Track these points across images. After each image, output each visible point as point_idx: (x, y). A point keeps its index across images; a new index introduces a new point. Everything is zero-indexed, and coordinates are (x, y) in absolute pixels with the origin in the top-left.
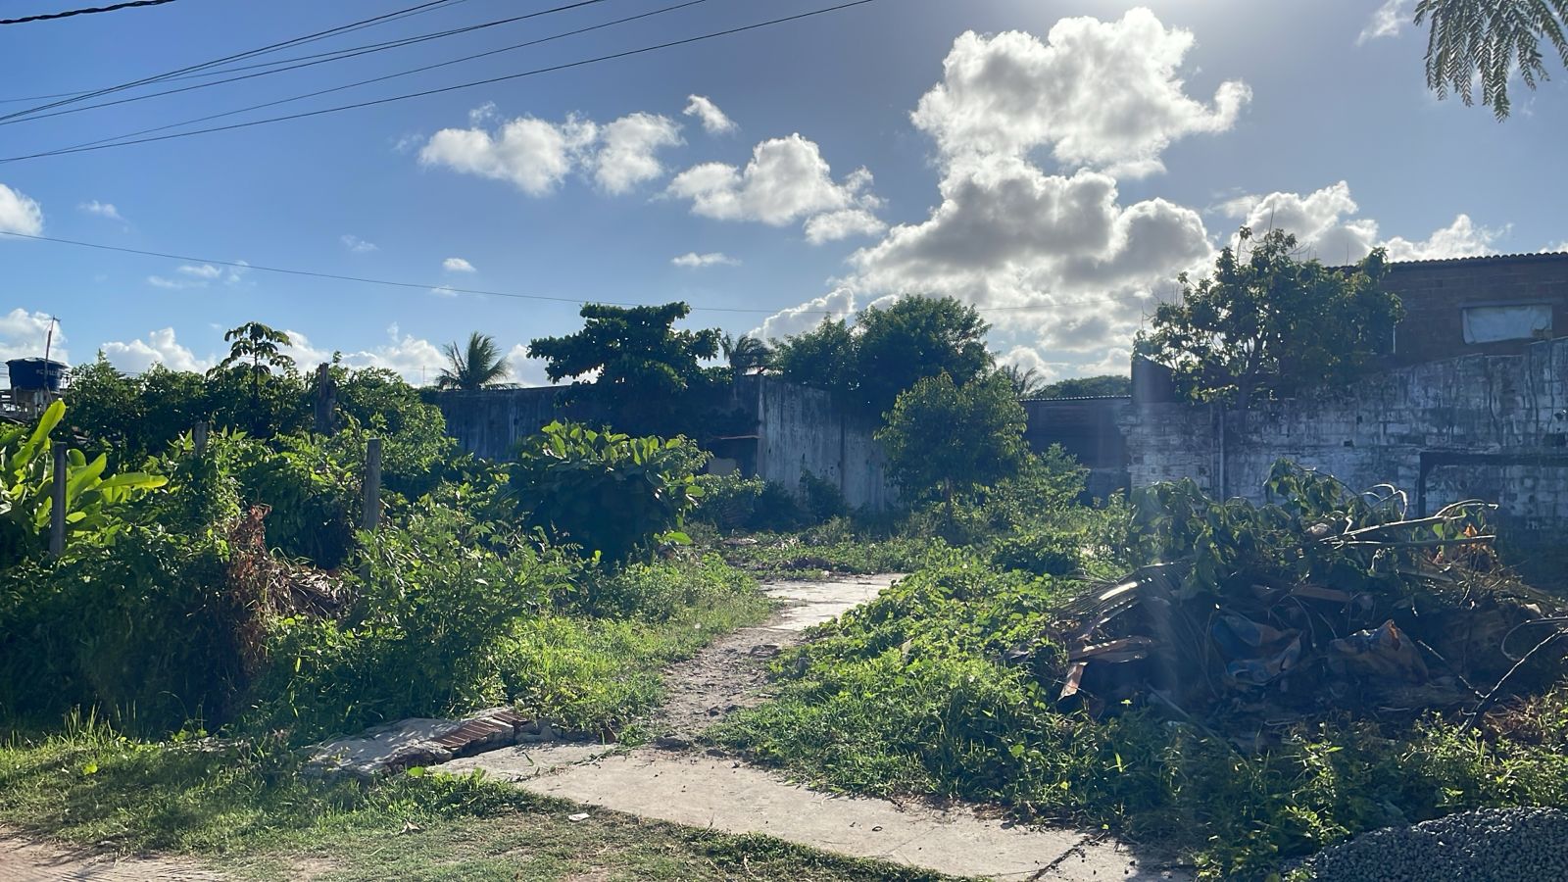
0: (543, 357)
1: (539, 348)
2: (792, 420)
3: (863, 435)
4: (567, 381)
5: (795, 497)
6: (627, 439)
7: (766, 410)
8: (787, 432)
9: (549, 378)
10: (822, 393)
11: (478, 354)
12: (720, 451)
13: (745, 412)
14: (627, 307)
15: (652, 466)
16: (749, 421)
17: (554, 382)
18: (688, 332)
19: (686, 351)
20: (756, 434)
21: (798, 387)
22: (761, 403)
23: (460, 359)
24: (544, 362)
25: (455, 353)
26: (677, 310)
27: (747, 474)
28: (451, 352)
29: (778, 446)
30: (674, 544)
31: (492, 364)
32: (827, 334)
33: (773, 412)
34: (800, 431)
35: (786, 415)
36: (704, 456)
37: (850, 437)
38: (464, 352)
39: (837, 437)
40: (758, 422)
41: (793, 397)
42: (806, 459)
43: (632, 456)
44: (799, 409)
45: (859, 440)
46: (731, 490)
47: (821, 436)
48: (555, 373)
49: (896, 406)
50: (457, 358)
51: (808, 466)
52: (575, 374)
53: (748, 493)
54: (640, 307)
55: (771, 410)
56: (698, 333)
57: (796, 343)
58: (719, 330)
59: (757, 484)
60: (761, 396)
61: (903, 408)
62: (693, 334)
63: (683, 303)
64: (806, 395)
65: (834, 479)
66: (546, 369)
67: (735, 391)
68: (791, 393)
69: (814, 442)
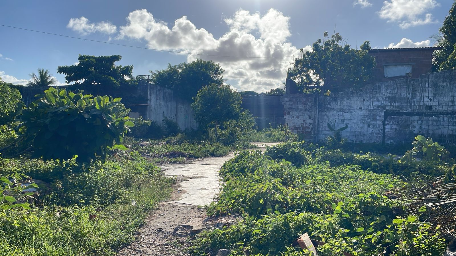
0: (63, 73)
1: (62, 70)
2: (160, 99)
3: (184, 105)
4: (73, 83)
5: (161, 126)
6: (92, 98)
7: (150, 95)
8: (158, 103)
9: (66, 82)
10: (170, 90)
11: (43, 76)
12: (134, 110)
13: (143, 96)
14: (97, 56)
15: (105, 110)
16: (145, 100)
17: (68, 83)
18: (121, 66)
19: (120, 73)
20: (147, 104)
21: (162, 88)
22: (149, 93)
23: (37, 78)
24: (64, 75)
25: (34, 76)
26: (117, 58)
27: (144, 118)
28: (33, 76)
29: (154, 108)
30: (117, 150)
31: (49, 80)
32: (170, 70)
33: (153, 96)
34: (162, 103)
35: (158, 98)
36: (128, 110)
37: (179, 106)
38: (38, 76)
39: (175, 106)
40: (148, 100)
41: (160, 91)
42: (165, 113)
43: (95, 105)
44: (162, 96)
45: (183, 107)
46: (139, 124)
47: (170, 105)
48: (69, 79)
49: (198, 95)
50: (36, 78)
51: (165, 115)
52: (76, 80)
53: (145, 125)
54: (102, 56)
55: (152, 96)
56: (125, 67)
57: (160, 73)
58: (132, 66)
59: (149, 122)
60: (149, 91)
61: (200, 95)
62: (123, 67)
63: (119, 55)
64: (165, 91)
65: (174, 120)
66: (65, 78)
67: (139, 88)
68: (159, 90)
69: (167, 107)
